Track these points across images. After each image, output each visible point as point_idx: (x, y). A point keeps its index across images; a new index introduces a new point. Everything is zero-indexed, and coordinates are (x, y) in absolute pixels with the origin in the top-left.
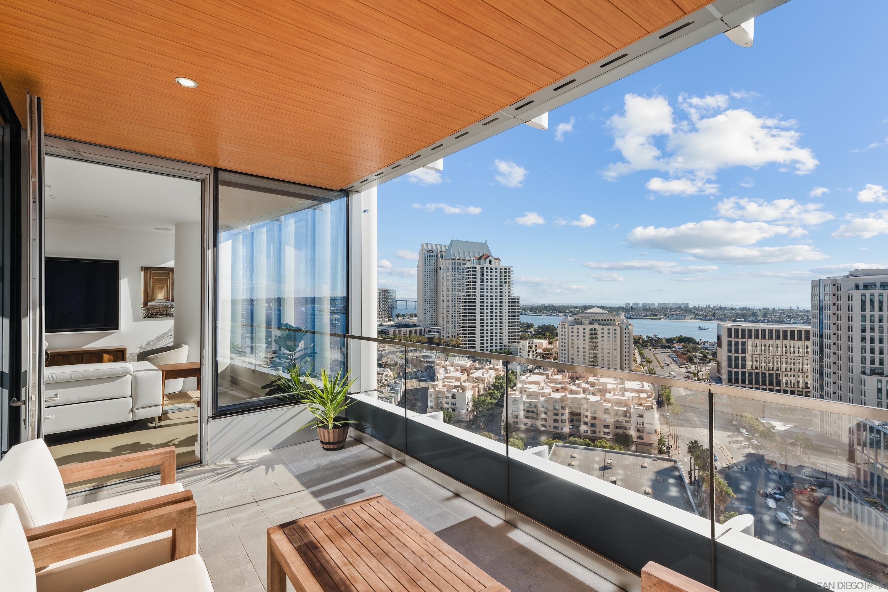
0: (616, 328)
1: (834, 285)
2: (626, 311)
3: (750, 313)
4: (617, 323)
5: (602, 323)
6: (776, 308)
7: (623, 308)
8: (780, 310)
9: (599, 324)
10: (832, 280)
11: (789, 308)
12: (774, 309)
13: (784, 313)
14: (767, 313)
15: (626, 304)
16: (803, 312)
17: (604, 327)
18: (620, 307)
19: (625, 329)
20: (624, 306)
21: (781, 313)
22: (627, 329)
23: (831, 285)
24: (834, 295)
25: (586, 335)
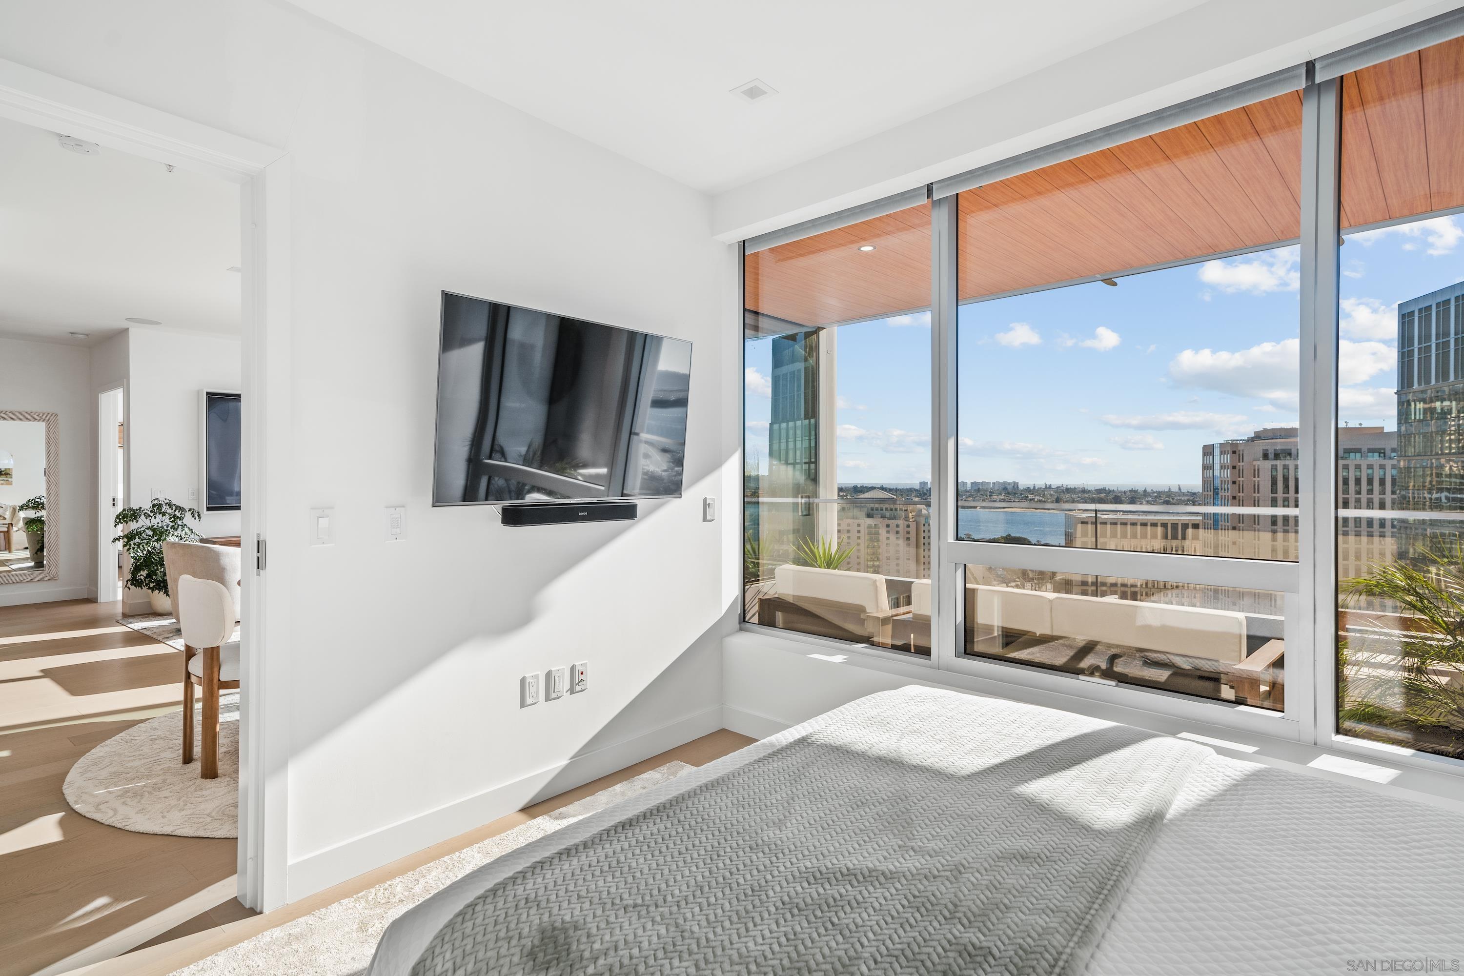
0: (910, 523)
1: (1234, 452)
2: (920, 494)
3: (1111, 497)
4: (910, 514)
5: (888, 514)
6: (1149, 490)
7: (916, 490)
8: (1154, 492)
9: (882, 517)
10: (1232, 444)
11: (1167, 490)
12: (1145, 491)
13: (1160, 496)
14: (1135, 498)
15: (921, 483)
16: (1187, 495)
17: (890, 522)
18: (911, 489)
19: (924, 525)
20: (918, 487)
21: (1156, 497)
22: (926, 525)
23: (1230, 452)
24: (1234, 467)
25: (862, 535)
